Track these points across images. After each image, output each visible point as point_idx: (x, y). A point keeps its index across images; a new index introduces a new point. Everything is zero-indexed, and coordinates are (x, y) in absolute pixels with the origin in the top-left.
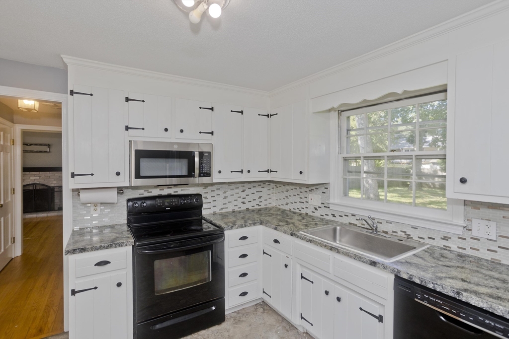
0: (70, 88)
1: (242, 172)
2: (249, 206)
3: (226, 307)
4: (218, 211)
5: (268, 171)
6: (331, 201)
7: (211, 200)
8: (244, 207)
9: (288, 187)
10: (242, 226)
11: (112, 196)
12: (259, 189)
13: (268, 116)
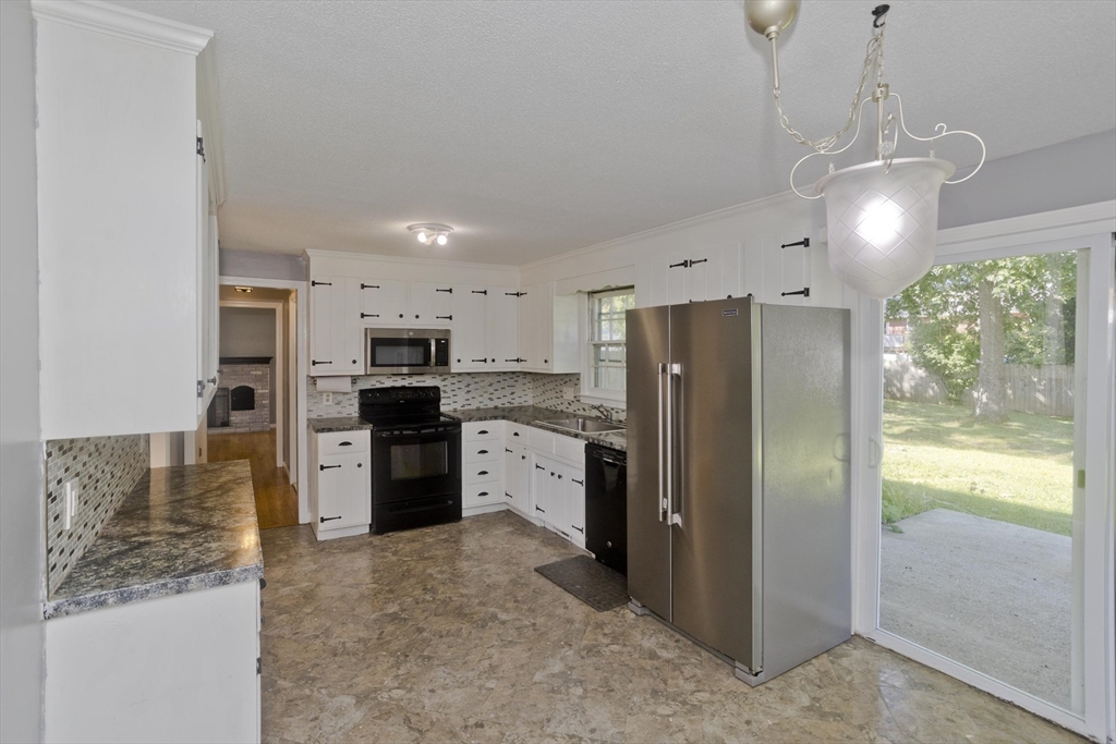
0: (312, 279)
1: (485, 361)
2: (498, 403)
3: (464, 506)
4: (459, 408)
5: (517, 360)
6: (582, 393)
7: (450, 394)
8: (491, 405)
9: (545, 381)
10: (481, 419)
11: (346, 385)
12: (511, 382)
13: (517, 294)
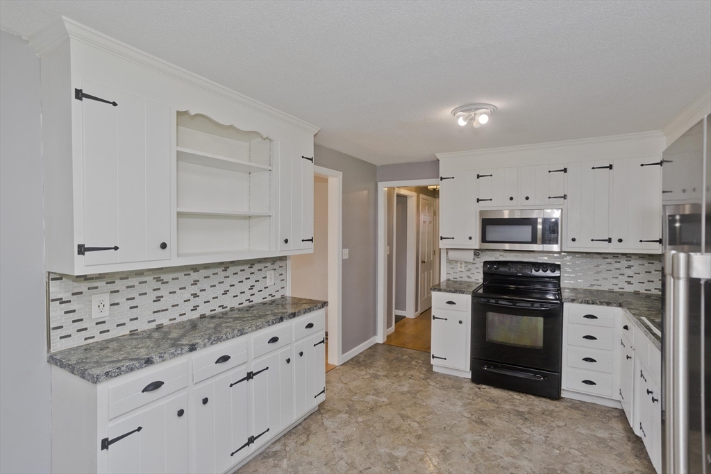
0: (440, 176)
1: (610, 240)
2: (640, 288)
4: (585, 288)
8: (630, 288)
10: (588, 302)
11: (470, 256)
13: (660, 164)
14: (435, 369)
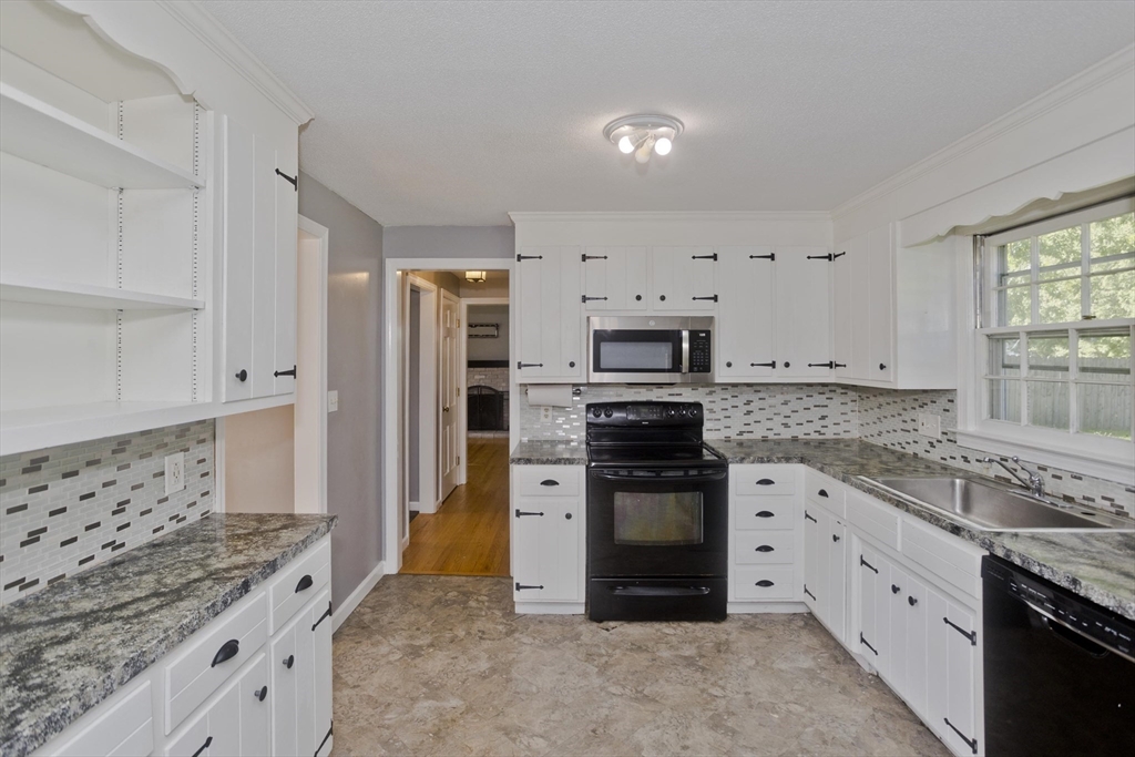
0: (517, 253)
1: (773, 365)
2: (799, 432)
3: (730, 598)
4: (734, 436)
5: (830, 365)
6: (960, 428)
7: (721, 415)
8: (786, 434)
9: (881, 400)
10: (761, 461)
11: (566, 396)
12: (821, 399)
13: (829, 257)
14: (519, 610)
